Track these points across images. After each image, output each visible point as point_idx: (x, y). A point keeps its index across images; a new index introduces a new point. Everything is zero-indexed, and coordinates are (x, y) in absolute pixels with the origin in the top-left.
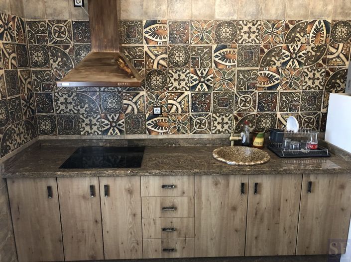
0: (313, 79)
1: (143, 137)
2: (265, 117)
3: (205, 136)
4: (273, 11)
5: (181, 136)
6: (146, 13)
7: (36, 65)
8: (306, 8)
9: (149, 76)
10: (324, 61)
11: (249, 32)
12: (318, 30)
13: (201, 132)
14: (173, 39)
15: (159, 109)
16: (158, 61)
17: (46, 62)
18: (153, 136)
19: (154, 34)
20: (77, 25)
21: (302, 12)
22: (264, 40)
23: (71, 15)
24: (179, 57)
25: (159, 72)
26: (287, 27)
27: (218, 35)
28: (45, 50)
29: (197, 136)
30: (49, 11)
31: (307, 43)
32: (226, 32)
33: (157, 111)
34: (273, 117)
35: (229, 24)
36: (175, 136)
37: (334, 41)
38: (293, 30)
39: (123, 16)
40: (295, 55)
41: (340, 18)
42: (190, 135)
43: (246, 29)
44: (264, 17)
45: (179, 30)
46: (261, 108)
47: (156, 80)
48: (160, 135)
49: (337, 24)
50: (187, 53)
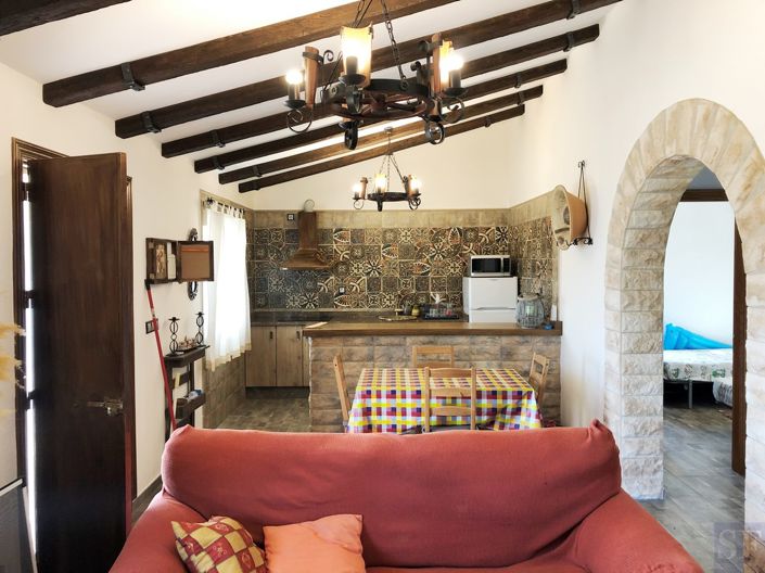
0: (454, 268)
1: (331, 310)
2: (422, 295)
3: (377, 310)
4: (421, 222)
5: (359, 310)
6: (335, 224)
7: (259, 258)
8: (444, 220)
9: (337, 265)
10: (461, 255)
11: (406, 235)
12: (453, 234)
13: (374, 307)
14: (353, 241)
15: (344, 289)
16: (343, 255)
17: (266, 256)
18: (339, 310)
19: (341, 237)
20: (288, 232)
21: (442, 222)
22: (416, 240)
23: (285, 226)
24: (358, 253)
25: (343, 263)
26: (432, 232)
27: (384, 237)
28: (266, 248)
29: (372, 310)
30: (271, 223)
31: (447, 243)
32: (390, 236)
33: (342, 290)
34: (428, 295)
35: (392, 230)
36: (355, 310)
37: (466, 242)
38: (437, 235)
39: (320, 226)
40: (439, 251)
41: (469, 226)
42: (366, 309)
43: (403, 234)
44: (416, 226)
45: (357, 235)
46: (418, 289)
47: (342, 268)
48: (343, 308)
49: (467, 230)
50: (363, 250)
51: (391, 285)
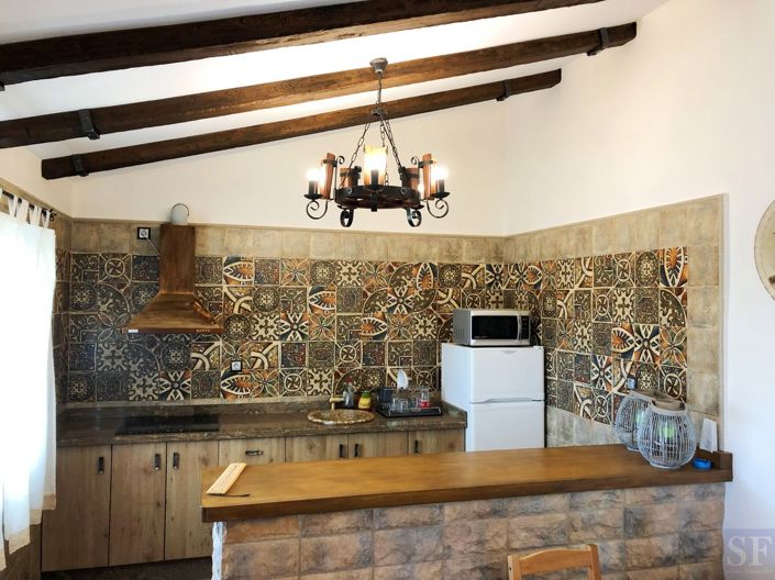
0: (425, 327)
1: (215, 401)
2: (372, 372)
3: (299, 399)
4: (375, 252)
5: (267, 400)
6: (227, 249)
7: (77, 307)
8: (410, 249)
9: (228, 321)
10: (434, 306)
11: (349, 273)
12: (424, 274)
13: (293, 394)
14: (259, 279)
15: (239, 363)
16: (240, 304)
17: (92, 303)
18: (229, 401)
19: (236, 272)
20: (138, 260)
21: (406, 254)
22: (366, 282)
23: (132, 248)
24: (267, 300)
25: (240, 318)
26: (391, 269)
27: (313, 275)
28: (93, 289)
29: (288, 400)
30: (104, 243)
31: (414, 287)
32: (322, 272)
33: (236, 366)
34: (382, 373)
35: (326, 263)
36: (259, 400)
37: (443, 285)
38: (398, 273)
39: (199, 252)
40: (402, 300)
41: (446, 261)
42: (278, 398)
43: (345, 270)
44: (366, 258)
45: (267, 270)
46: (367, 362)
47: (237, 327)
48: (238, 399)
49: (444, 268)
50: (276, 295)
51: (323, 355)
